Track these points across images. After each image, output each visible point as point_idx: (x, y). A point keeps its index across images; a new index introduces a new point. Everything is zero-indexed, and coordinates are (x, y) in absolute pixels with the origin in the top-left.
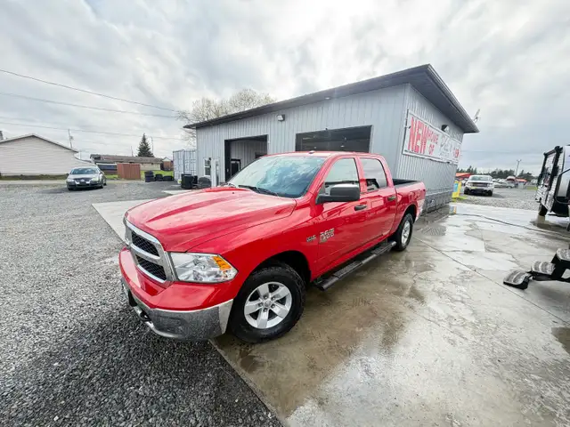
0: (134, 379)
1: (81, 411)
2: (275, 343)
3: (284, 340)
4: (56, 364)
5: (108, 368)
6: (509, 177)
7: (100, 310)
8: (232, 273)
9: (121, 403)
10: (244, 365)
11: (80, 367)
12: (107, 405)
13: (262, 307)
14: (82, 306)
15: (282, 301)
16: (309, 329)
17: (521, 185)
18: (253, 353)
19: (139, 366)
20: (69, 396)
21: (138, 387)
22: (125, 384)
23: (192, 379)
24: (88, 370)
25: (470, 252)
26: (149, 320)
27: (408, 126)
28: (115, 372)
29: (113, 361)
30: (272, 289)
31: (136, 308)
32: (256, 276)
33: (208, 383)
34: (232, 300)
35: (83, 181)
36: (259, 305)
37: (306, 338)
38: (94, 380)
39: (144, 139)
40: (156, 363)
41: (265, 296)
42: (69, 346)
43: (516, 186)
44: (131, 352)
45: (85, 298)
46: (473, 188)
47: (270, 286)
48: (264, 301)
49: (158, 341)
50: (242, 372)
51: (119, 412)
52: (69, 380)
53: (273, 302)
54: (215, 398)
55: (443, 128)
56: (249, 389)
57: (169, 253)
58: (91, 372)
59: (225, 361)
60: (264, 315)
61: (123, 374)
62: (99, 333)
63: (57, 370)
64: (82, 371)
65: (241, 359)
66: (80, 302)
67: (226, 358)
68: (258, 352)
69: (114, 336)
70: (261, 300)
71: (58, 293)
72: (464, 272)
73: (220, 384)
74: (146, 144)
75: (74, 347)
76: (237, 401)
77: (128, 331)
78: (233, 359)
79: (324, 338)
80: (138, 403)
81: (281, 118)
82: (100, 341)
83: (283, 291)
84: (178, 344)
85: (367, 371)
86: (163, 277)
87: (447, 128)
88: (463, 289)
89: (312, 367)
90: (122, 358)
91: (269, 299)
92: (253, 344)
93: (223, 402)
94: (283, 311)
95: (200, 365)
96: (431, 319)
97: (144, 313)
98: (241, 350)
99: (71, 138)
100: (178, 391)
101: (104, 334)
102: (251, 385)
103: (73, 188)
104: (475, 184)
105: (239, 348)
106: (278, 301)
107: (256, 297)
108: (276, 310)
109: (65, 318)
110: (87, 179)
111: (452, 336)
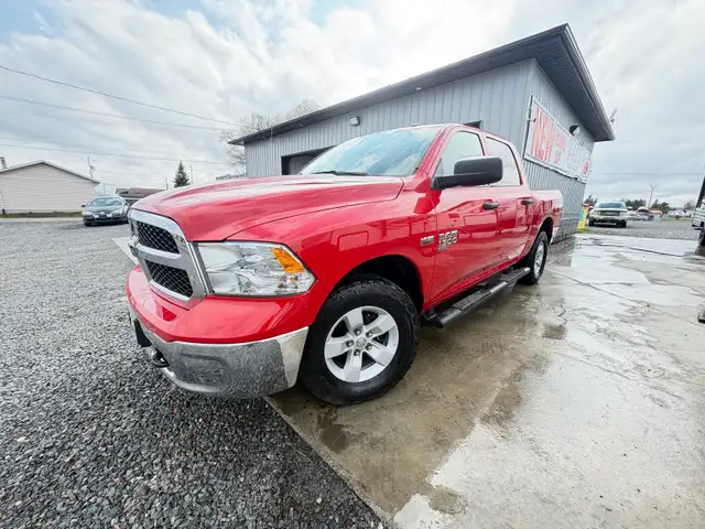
0: (144, 464)
1: (46, 519)
2: (374, 405)
3: (388, 400)
4: (22, 439)
5: (105, 445)
6: (641, 208)
7: (105, 361)
8: (305, 282)
9: (117, 503)
10: (326, 439)
11: (59, 443)
12: (94, 508)
13: (353, 348)
14: (78, 355)
15: (383, 339)
16: (423, 385)
17: (657, 217)
18: (339, 421)
19: (154, 442)
20: (32, 492)
21: (150, 476)
22: (129, 472)
23: (243, 464)
24: (71, 448)
25: (629, 285)
26: (166, 364)
27: (532, 119)
28: (115, 452)
29: (112, 434)
30: (369, 318)
31: (148, 349)
32: (344, 294)
33: (267, 469)
34: (307, 328)
35: (102, 213)
36: (347, 343)
37: (422, 399)
38: (78, 464)
39: (181, 168)
40: (182, 436)
41: (357, 331)
42: (48, 411)
43: (651, 218)
44: (144, 420)
45: (84, 345)
46: (602, 217)
47: (364, 313)
48: (355, 339)
49: (188, 404)
50: (324, 451)
51: (113, 521)
52: (36, 464)
53: (369, 340)
54: (282, 495)
55: (572, 129)
56: (339, 479)
57: (195, 243)
58: (75, 451)
59: (294, 433)
60: (355, 362)
61: (128, 454)
62: (98, 392)
63: (20, 448)
64: (61, 449)
65: (320, 431)
66: (77, 350)
67: (295, 428)
68: (348, 418)
69: (120, 396)
70: (350, 337)
71: (46, 339)
72: (634, 308)
73: (288, 472)
74: (184, 174)
75: (55, 414)
76: (319, 501)
77: (142, 390)
78: (308, 430)
79: (451, 398)
80: (147, 506)
81: (354, 121)
82: (97, 403)
83: (386, 322)
84: (219, 407)
85: (536, 449)
86: (187, 290)
87: (577, 131)
88: (642, 329)
89: (439, 443)
90: (128, 429)
91: (363, 335)
92: (338, 406)
93: (294, 503)
94: (385, 354)
95: (254, 439)
96: (612, 369)
97: (159, 355)
98: (319, 417)
99: (92, 167)
100: (218, 484)
101: (105, 393)
102: (341, 472)
103: (91, 222)
104: (603, 212)
105: (315, 412)
106: (375, 339)
107: (342, 331)
108: (375, 352)
109: (50, 370)
110: (109, 212)
111: (656, 394)
